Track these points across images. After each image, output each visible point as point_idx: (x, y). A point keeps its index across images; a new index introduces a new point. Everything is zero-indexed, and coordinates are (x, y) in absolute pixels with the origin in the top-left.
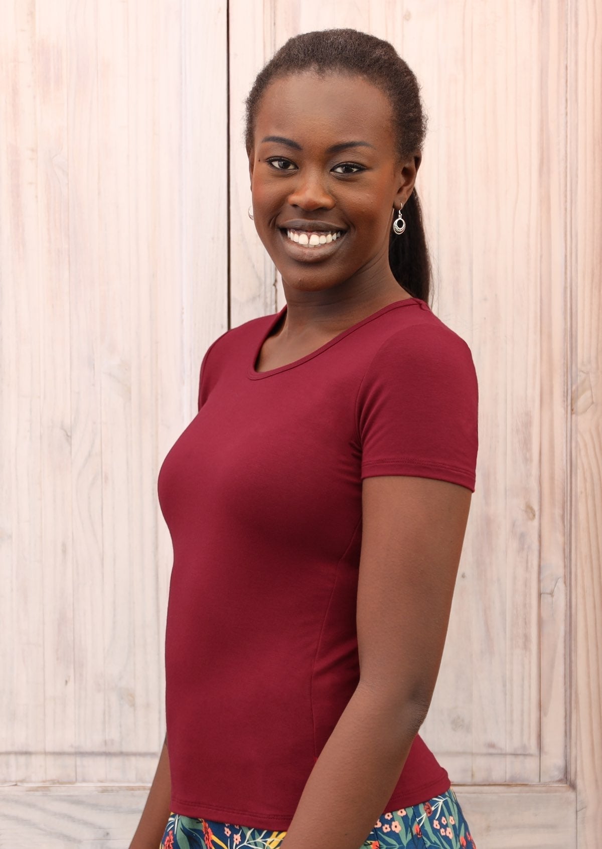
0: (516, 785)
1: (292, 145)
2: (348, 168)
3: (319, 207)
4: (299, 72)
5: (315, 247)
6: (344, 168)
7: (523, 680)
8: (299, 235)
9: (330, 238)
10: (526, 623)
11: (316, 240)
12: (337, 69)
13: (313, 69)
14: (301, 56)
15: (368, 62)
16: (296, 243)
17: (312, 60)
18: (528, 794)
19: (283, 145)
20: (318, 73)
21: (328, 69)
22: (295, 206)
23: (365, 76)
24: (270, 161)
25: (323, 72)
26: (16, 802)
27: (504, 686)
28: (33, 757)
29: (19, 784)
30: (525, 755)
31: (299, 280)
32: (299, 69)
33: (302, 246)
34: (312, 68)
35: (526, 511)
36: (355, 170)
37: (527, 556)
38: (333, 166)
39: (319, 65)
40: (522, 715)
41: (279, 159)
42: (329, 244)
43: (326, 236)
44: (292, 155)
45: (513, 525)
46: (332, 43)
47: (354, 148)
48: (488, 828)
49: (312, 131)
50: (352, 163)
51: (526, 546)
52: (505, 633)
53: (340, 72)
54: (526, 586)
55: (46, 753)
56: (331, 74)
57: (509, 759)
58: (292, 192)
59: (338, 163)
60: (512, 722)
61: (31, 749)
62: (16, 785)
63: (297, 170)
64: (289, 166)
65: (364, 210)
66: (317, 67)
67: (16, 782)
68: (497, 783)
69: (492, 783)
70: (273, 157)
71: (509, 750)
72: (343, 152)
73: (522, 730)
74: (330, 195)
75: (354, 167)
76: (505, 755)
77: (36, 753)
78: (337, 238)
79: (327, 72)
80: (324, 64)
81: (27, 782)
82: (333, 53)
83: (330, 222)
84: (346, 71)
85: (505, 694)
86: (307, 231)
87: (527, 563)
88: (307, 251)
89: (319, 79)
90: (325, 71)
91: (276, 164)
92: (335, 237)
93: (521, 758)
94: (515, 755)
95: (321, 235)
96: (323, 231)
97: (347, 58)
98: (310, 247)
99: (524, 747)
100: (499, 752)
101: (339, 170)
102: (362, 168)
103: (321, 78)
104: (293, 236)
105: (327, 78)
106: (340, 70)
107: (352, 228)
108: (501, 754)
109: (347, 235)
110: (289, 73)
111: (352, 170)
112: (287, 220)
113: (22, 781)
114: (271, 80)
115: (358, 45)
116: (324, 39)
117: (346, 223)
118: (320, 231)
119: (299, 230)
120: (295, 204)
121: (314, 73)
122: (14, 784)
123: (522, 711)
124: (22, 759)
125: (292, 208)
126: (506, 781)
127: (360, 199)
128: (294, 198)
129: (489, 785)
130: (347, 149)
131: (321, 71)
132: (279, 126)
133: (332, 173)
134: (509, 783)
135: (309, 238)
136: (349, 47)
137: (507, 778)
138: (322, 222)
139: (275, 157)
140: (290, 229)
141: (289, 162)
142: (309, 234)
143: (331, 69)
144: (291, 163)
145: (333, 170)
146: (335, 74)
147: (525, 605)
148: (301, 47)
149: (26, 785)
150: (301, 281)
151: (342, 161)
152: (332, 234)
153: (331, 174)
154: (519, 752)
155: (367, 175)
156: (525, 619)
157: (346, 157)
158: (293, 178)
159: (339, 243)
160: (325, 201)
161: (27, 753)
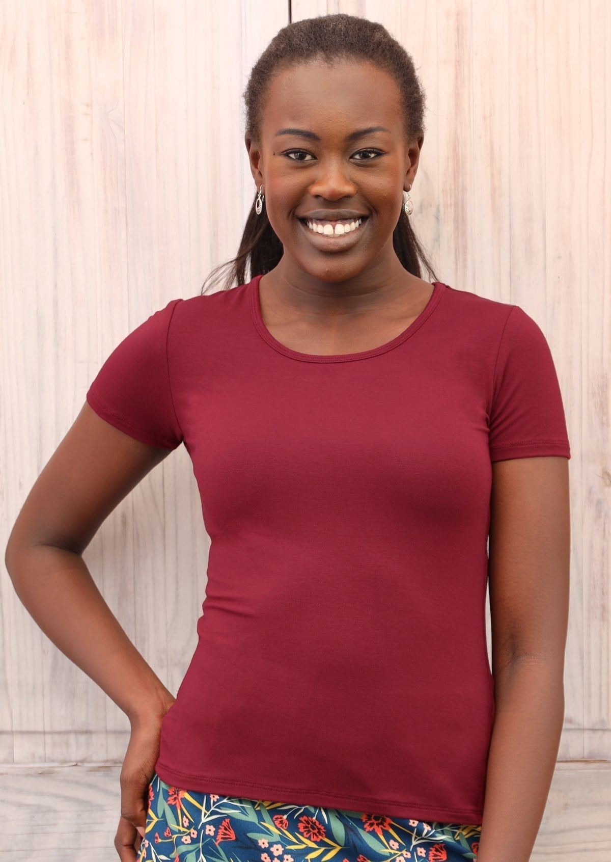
0: (595, 762)
1: (309, 136)
2: (365, 154)
3: (343, 195)
4: (305, 62)
5: (341, 236)
6: (361, 154)
7: (601, 652)
8: (323, 225)
9: (354, 225)
10: (603, 593)
11: (341, 229)
12: (344, 56)
13: (320, 58)
14: (305, 45)
15: (372, 47)
16: (321, 234)
17: (316, 49)
18: (607, 771)
19: (300, 137)
20: (326, 61)
21: (335, 57)
22: (317, 196)
23: (371, 60)
24: (287, 154)
25: (331, 60)
26: (77, 783)
27: (582, 658)
28: (94, 737)
29: (79, 764)
30: (604, 730)
31: (327, 270)
32: (306, 58)
33: (327, 236)
34: (318, 56)
35: (603, 478)
36: (372, 155)
37: (605, 524)
38: (352, 153)
39: (325, 53)
40: (600, 689)
41: (294, 151)
42: (353, 232)
43: (350, 224)
44: (310, 146)
45: (590, 492)
46: (334, 30)
47: (372, 134)
48: (566, 806)
49: (330, 121)
50: (371, 149)
51: (603, 514)
52: (582, 604)
53: (347, 58)
54: (603, 554)
55: (107, 732)
56: (340, 61)
57: (587, 734)
58: (313, 182)
59: (356, 150)
60: (590, 696)
61: (91, 728)
62: (76, 765)
63: (315, 161)
64: (305, 157)
65: (385, 195)
66: (324, 56)
67: (77, 762)
68: (575, 759)
69: (569, 760)
70: (290, 150)
71: (586, 725)
72: (363, 138)
73: (600, 704)
74: (351, 182)
75: (370, 152)
76: (583, 730)
77: (96, 732)
78: (359, 225)
79: (335, 59)
80: (330, 52)
81: (88, 762)
82: (337, 41)
83: (353, 209)
84: (353, 58)
85: (583, 667)
86: (331, 221)
87: (604, 530)
88: (332, 241)
89: (329, 68)
90: (333, 59)
91: (292, 156)
92: (357, 223)
93: (600, 733)
94: (593, 730)
95: (346, 223)
96: (346, 219)
97: (352, 44)
98: (336, 236)
99: (602, 721)
100: (577, 727)
101: (357, 157)
102: (379, 153)
103: (330, 66)
104: (317, 227)
105: (336, 66)
106: (348, 57)
107: (374, 213)
108: (579, 729)
109: (369, 221)
110: (294, 63)
111: (369, 157)
112: (309, 210)
113: (83, 761)
114: (274, 72)
115: (358, 30)
116: (325, 27)
117: (369, 210)
118: (344, 219)
119: (322, 220)
120: (318, 194)
121: (322, 62)
122: (74, 764)
123: (600, 686)
124: (82, 739)
125: (315, 200)
126: (584, 758)
127: (381, 184)
128: (316, 189)
129: (567, 762)
130: (365, 136)
131: (328, 59)
132: (294, 118)
133: (351, 160)
134: (587, 759)
135: (334, 228)
136: (351, 33)
137: (585, 755)
138: (346, 210)
139: (293, 149)
140: (311, 220)
141: (305, 153)
142: (334, 223)
143: (338, 57)
144: (307, 153)
145: (352, 157)
146: (343, 61)
147: (602, 575)
148: (302, 36)
149: (86, 765)
150: (328, 271)
151: (362, 148)
152: (355, 222)
153: (350, 162)
154: (597, 728)
155: (385, 160)
156: (603, 589)
157: (365, 144)
158: (313, 169)
159: (363, 230)
160: (348, 189)
161: (88, 732)
